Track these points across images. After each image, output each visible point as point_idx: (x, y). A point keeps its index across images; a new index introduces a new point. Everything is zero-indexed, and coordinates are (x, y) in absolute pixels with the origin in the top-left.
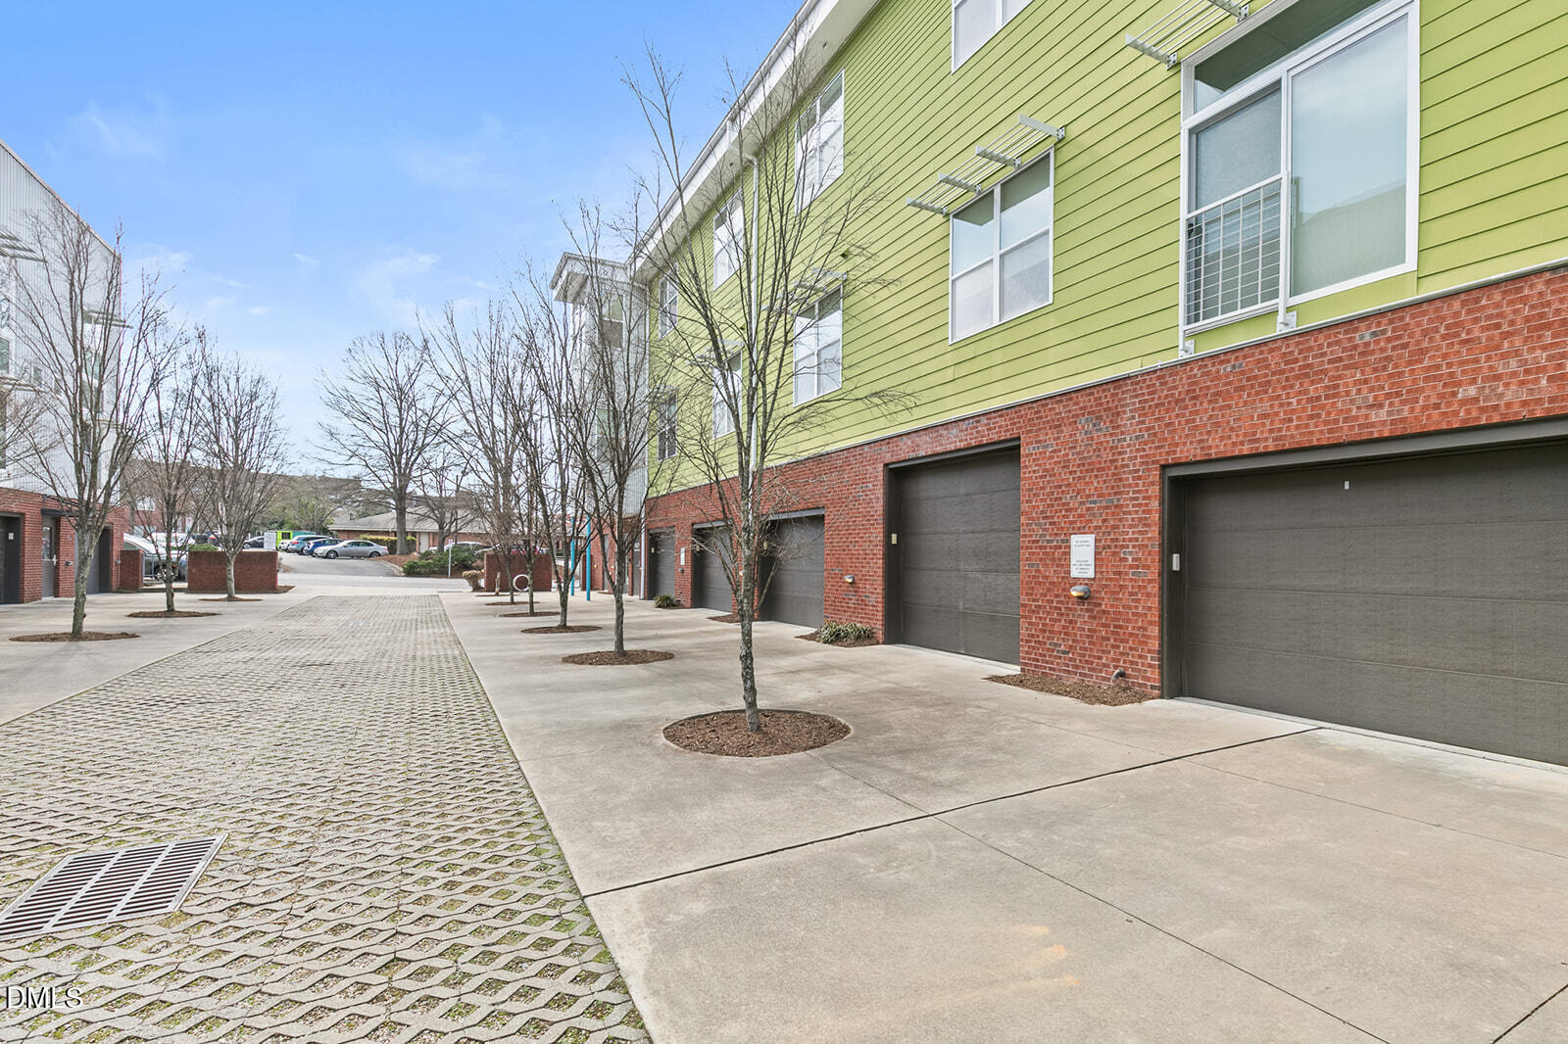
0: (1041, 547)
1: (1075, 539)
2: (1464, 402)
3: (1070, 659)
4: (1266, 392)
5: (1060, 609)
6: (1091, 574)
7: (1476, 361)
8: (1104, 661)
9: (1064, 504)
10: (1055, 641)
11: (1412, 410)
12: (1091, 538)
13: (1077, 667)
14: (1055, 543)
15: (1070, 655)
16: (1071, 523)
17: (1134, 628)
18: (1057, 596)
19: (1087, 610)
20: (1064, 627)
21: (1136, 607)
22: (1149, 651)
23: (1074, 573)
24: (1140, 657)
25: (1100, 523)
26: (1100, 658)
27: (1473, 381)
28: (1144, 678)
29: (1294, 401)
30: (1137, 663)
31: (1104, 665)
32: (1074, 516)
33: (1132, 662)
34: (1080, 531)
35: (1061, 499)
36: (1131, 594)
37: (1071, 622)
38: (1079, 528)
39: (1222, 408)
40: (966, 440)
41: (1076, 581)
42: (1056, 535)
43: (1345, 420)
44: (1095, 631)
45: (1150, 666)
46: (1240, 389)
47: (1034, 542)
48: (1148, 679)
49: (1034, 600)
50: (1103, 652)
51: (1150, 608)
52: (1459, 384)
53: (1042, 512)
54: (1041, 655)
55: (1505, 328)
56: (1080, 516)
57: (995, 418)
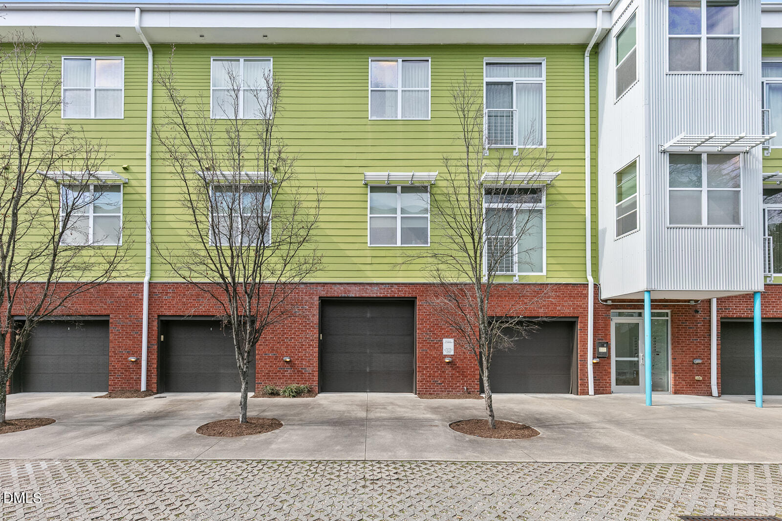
0: (428, 343)
1: (444, 340)
2: (558, 310)
3: (443, 386)
4: (513, 299)
5: (438, 367)
6: (452, 353)
7: (560, 301)
8: (458, 385)
9: (439, 327)
10: (436, 380)
11: (548, 311)
12: (452, 340)
13: (446, 389)
14: (435, 341)
15: (443, 385)
16: (443, 334)
17: (470, 372)
18: (436, 362)
19: (451, 367)
20: (440, 374)
21: (471, 365)
22: (476, 379)
23: (445, 353)
24: (472, 381)
25: (456, 335)
26: (456, 384)
27: (560, 306)
28: (474, 389)
29: (521, 303)
30: (471, 384)
31: (458, 386)
32: (444, 331)
33: (469, 384)
34: (447, 337)
35: (438, 324)
36: (469, 360)
37: (443, 372)
38: (447, 336)
39: (500, 301)
40: (384, 293)
41: (446, 356)
42: (436, 338)
43: (534, 310)
44: (454, 374)
45: (476, 384)
46: (505, 296)
47: (424, 341)
48: (476, 389)
49: (424, 364)
50: (458, 382)
51: (476, 365)
52: (557, 306)
53: (428, 329)
54: (428, 386)
55: (565, 295)
56: (447, 331)
57: (403, 287)
